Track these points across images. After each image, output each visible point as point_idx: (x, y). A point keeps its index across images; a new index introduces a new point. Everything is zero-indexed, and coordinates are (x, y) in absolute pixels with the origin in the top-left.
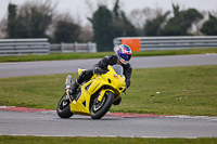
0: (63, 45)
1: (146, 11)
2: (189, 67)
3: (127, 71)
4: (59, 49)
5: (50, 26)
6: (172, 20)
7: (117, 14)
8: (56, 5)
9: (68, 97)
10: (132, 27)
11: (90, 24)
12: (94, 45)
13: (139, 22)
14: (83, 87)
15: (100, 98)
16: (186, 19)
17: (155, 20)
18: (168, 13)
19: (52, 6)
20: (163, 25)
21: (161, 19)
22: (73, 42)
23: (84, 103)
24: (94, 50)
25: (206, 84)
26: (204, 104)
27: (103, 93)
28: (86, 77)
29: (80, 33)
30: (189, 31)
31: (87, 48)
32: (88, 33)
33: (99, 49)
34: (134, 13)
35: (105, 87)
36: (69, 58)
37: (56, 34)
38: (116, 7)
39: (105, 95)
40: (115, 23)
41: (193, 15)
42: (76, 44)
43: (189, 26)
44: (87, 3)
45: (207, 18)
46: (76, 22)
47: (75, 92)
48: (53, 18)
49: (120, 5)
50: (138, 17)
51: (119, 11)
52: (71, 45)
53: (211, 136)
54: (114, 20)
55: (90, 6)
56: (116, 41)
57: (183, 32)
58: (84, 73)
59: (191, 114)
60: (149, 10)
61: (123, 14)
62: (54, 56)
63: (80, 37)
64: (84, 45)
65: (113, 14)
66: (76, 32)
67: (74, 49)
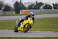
0: (6, 12)
1: (28, 3)
2: (40, 18)
3: (33, 19)
4: (5, 13)
5: (3, 7)
6: (35, 5)
7: (21, 4)
8: (4, 1)
9: (17, 26)
10: (25, 7)
11: (14, 6)
12: (15, 12)
13: (27, 6)
14: (21, 24)
15: (26, 27)
16: (39, 5)
17: (31, 5)
18: (34, 3)
19: (3, 1)
20: (33, 7)
21: (32, 5)
22: (9, 11)
23: (22, 28)
24: (15, 13)
25: (45, 22)
26: (44, 28)
27: (27, 25)
28: (22, 21)
29: (11, 9)
30: (40, 8)
31: (13, 13)
32: (13, 9)
33: (16, 13)
34: (25, 3)
35: (27, 23)
36: (8, 16)
37: (4, 9)
38: (21, 2)
39: (28, 26)
40: (20, 6)
41: (41, 4)
42: (10, 12)
43: (40, 7)
44: (13, 1)
45: (45, 5)
46: (10, 6)
47: (19, 25)
48: (4, 5)
49: (21, 1)
50: (26, 4)
51: (21, 3)
52: (9, 12)
53: (46, 37)
54: (20, 5)
55: (14, 1)
56: (20, 11)
57: (38, 8)
58: (22, 20)
59: (40, 31)
60: (29, 2)
61: (22, 4)
62: (4, 15)
63: (11, 10)
64: (12, 12)
65: (20, 3)
66: (10, 8)
67: (9, 13)
